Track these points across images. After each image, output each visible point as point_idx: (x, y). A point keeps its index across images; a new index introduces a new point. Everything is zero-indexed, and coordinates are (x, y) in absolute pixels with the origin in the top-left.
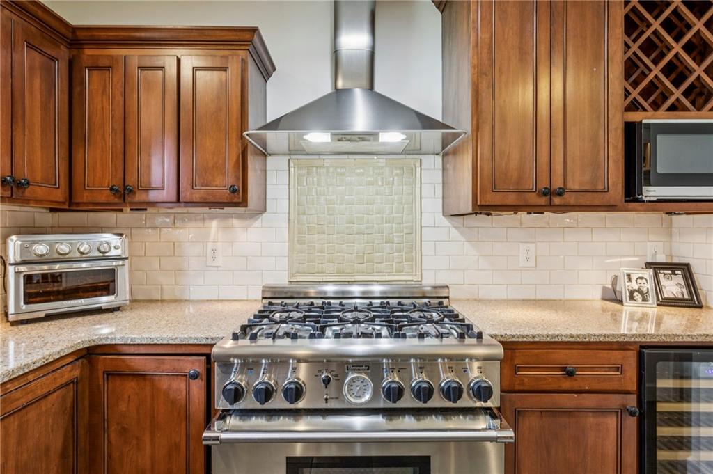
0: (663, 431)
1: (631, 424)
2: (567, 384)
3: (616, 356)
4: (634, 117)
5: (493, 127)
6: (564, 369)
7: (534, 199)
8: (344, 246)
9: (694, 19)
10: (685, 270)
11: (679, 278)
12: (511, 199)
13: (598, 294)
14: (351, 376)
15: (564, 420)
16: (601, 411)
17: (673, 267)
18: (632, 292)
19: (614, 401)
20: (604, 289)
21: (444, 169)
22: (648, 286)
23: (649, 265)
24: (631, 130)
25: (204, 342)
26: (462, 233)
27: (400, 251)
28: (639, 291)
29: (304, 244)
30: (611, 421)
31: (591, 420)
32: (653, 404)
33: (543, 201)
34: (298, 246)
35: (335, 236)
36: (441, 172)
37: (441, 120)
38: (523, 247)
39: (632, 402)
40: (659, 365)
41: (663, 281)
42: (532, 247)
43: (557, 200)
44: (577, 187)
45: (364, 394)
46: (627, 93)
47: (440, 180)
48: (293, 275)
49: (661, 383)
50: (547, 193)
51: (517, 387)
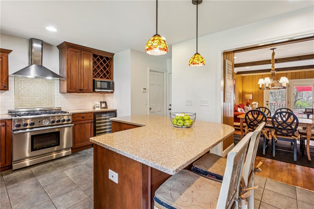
0: (97, 125)
1: (93, 124)
2: (83, 119)
3: (90, 114)
4: (94, 78)
5: (71, 78)
6: (82, 117)
7: (78, 91)
8: (33, 100)
9: (104, 64)
10: (105, 103)
11: (104, 104)
12: (74, 91)
13: (92, 108)
14: (44, 121)
15: (82, 125)
16: (88, 123)
17: (104, 102)
18: (97, 107)
19: (90, 121)
20: (93, 107)
21: (60, 83)
22: (99, 105)
23: (100, 102)
24: (94, 80)
25: (5, 119)
26: (64, 97)
27: (49, 101)
28: (98, 106)
29: (20, 99)
30: (90, 124)
31: (87, 124)
32: (96, 121)
33: (80, 91)
34: (18, 100)
35: (30, 97)
36: (59, 84)
37: (59, 75)
38: (78, 99)
39: (93, 121)
40: (96, 115)
41: (102, 105)
42: (79, 99)
43: (82, 91)
44: (85, 89)
45: (47, 123)
46: (94, 74)
47: (59, 85)
48: (16, 107)
49: (97, 118)
50: (80, 90)
51: (75, 121)
